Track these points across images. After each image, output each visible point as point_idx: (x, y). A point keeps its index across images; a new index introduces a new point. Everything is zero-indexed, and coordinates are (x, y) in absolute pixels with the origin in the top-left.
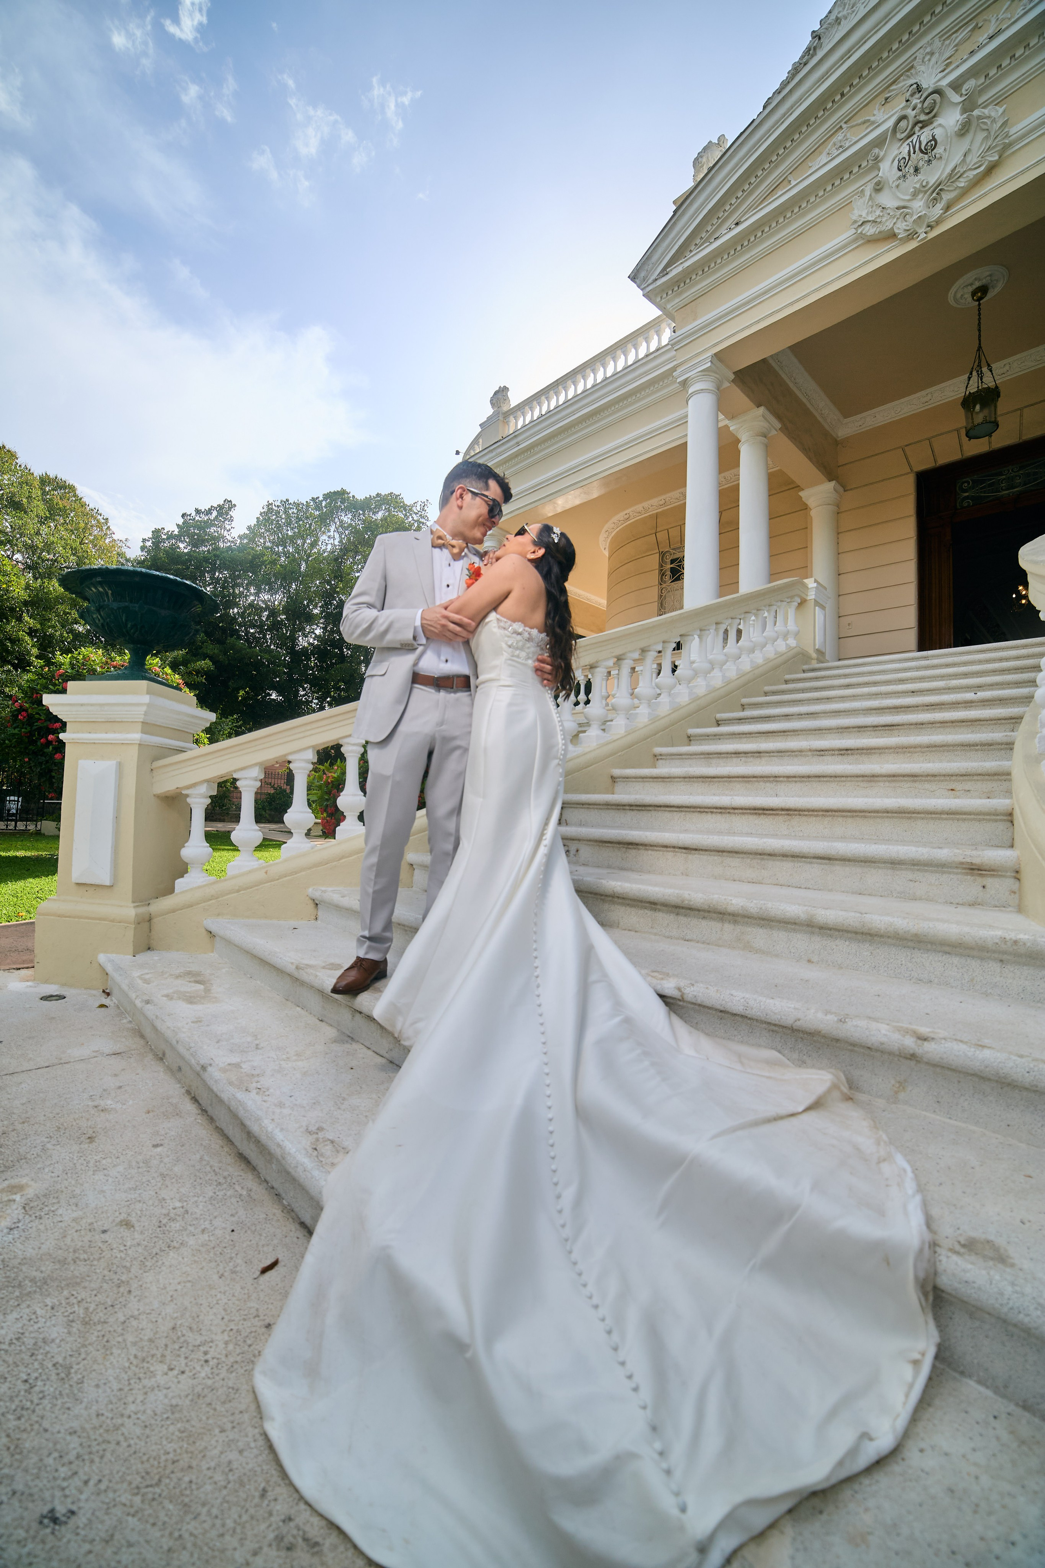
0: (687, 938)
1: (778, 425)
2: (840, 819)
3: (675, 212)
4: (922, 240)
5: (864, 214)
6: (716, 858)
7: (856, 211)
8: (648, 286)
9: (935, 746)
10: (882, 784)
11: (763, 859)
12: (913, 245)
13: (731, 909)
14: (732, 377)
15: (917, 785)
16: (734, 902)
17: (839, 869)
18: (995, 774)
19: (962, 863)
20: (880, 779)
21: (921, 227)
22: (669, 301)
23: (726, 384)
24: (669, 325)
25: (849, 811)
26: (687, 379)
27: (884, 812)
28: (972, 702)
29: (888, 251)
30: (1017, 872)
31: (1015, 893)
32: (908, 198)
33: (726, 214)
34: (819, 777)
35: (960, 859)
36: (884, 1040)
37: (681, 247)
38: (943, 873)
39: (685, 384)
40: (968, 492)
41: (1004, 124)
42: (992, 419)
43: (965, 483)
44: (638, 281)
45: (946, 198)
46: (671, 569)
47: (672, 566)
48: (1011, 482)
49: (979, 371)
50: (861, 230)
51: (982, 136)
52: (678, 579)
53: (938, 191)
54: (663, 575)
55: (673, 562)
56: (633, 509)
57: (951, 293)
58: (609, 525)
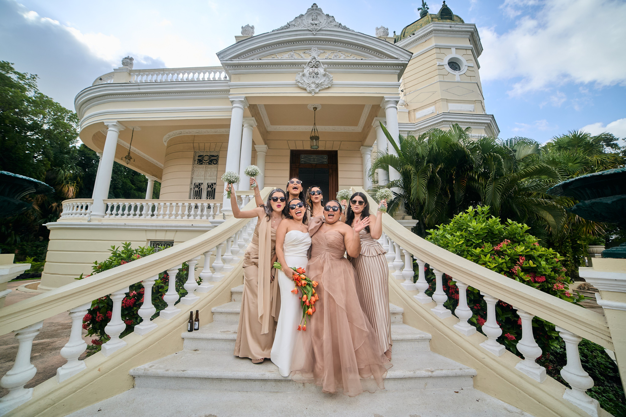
1: (257, 124)
3: (236, 43)
4: (313, 95)
5: (299, 79)
7: (296, 77)
8: (223, 61)
12: (310, 95)
14: (248, 105)
21: (312, 92)
22: (230, 70)
23: (246, 107)
24: (224, 72)
26: (234, 100)
29: (304, 93)
32: (311, 82)
37: (238, 55)
39: (232, 102)
40: (303, 159)
41: (332, 80)
42: (317, 145)
43: (302, 156)
44: (220, 57)
45: (319, 88)
46: (198, 159)
47: (199, 158)
48: (314, 160)
49: (315, 130)
50: (297, 83)
51: (328, 79)
52: (202, 164)
53: (318, 85)
54: (195, 161)
55: (199, 157)
56: (184, 130)
57: (308, 106)
58: (171, 133)
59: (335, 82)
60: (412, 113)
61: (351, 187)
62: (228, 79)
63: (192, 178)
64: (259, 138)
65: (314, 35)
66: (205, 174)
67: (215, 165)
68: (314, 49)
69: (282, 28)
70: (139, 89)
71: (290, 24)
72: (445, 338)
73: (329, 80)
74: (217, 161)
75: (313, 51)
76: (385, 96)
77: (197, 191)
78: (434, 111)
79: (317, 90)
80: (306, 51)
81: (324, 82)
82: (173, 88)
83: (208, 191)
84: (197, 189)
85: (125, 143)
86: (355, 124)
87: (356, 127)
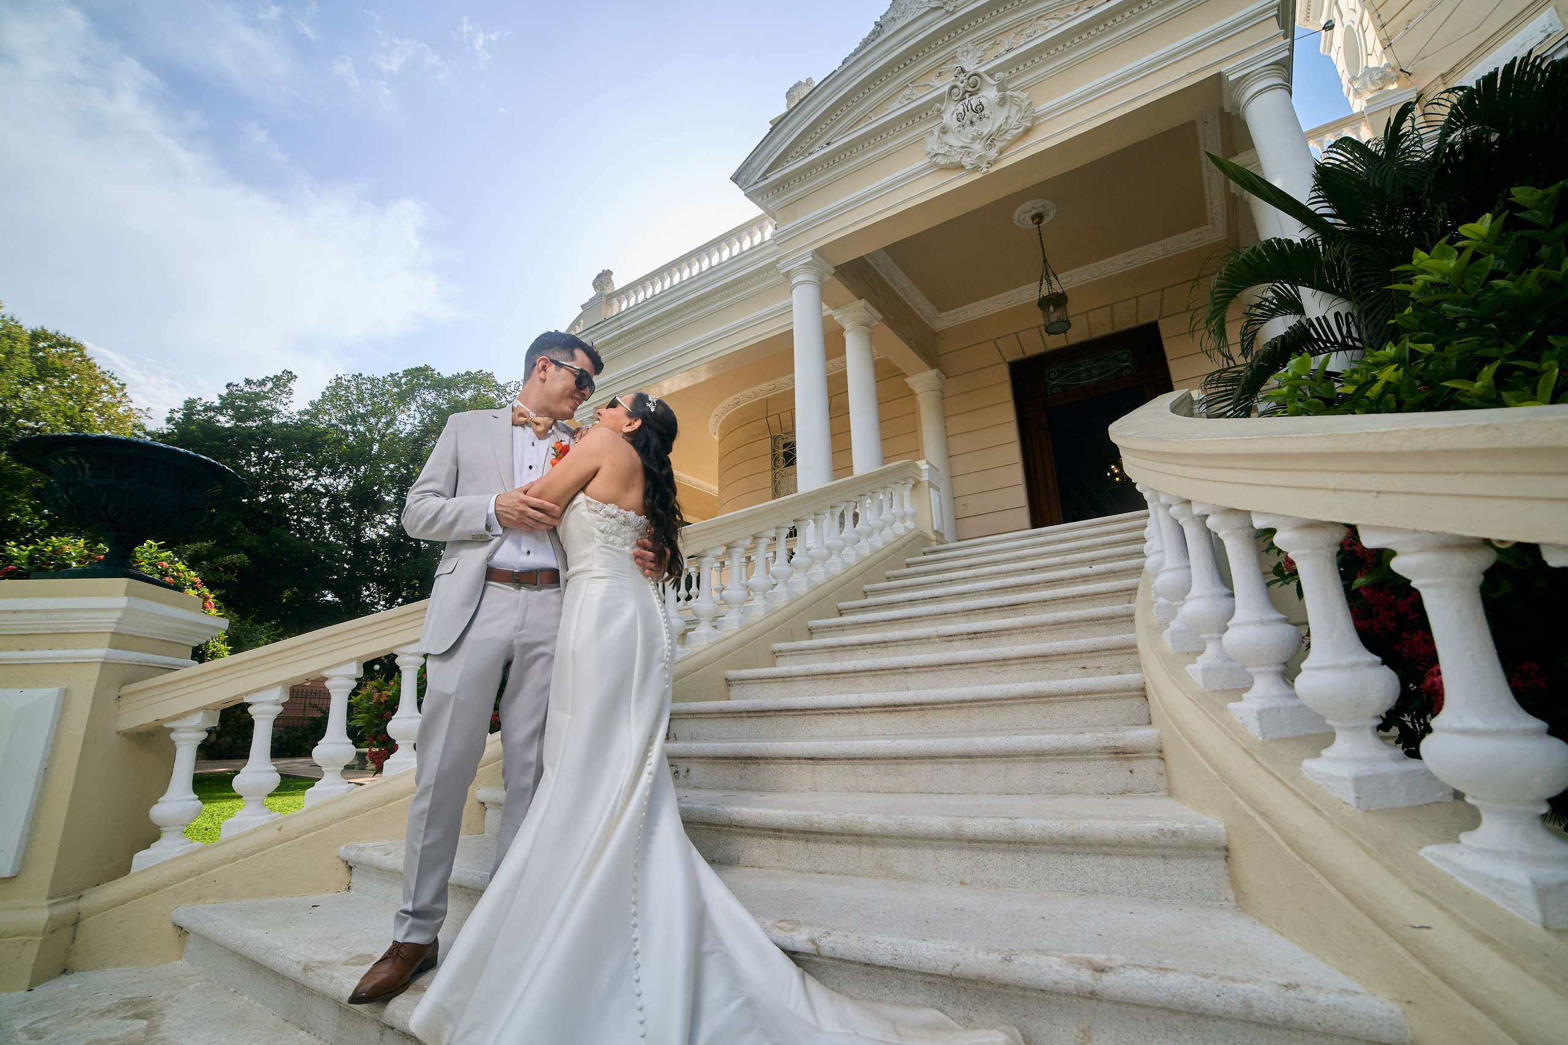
0: (821, 869)
1: (880, 317)
2: (976, 710)
3: (772, 130)
4: (983, 173)
5: (935, 148)
6: (847, 767)
7: (928, 145)
8: (749, 187)
9: (1061, 623)
10: (1014, 667)
11: (899, 764)
12: (978, 176)
13: (867, 829)
14: (833, 271)
15: (1049, 665)
16: (870, 820)
17: (983, 769)
18: (1122, 648)
19: (1106, 748)
20: (1012, 662)
21: (982, 163)
22: (769, 202)
23: (828, 278)
24: (771, 223)
25: (985, 700)
26: (789, 272)
27: (1021, 698)
28: (1088, 576)
29: (959, 177)
30: (1160, 751)
31: (1161, 774)
32: (969, 141)
33: (818, 136)
34: (950, 664)
35: (1104, 743)
36: (1057, 978)
37: (778, 158)
38: (1089, 760)
39: (788, 275)
40: (1055, 381)
41: (1030, 104)
42: (1067, 321)
43: (1050, 372)
44: (739, 183)
45: (999, 145)
47: (782, 449)
48: (1089, 375)
49: (1047, 279)
50: (934, 160)
51: (1015, 109)
53: (990, 140)
54: (776, 459)
55: (785, 446)
56: (742, 393)
57: (1015, 217)
58: (718, 409)
59: (1041, 108)
65: (952, 13)
68: (965, 49)
69: (865, 43)
71: (882, 23)
73: (1020, 110)
75: (963, 59)
76: (1223, 68)
79: (993, 154)
80: (943, 67)
81: (1006, 122)
86: (1197, 217)
87: (1204, 228)
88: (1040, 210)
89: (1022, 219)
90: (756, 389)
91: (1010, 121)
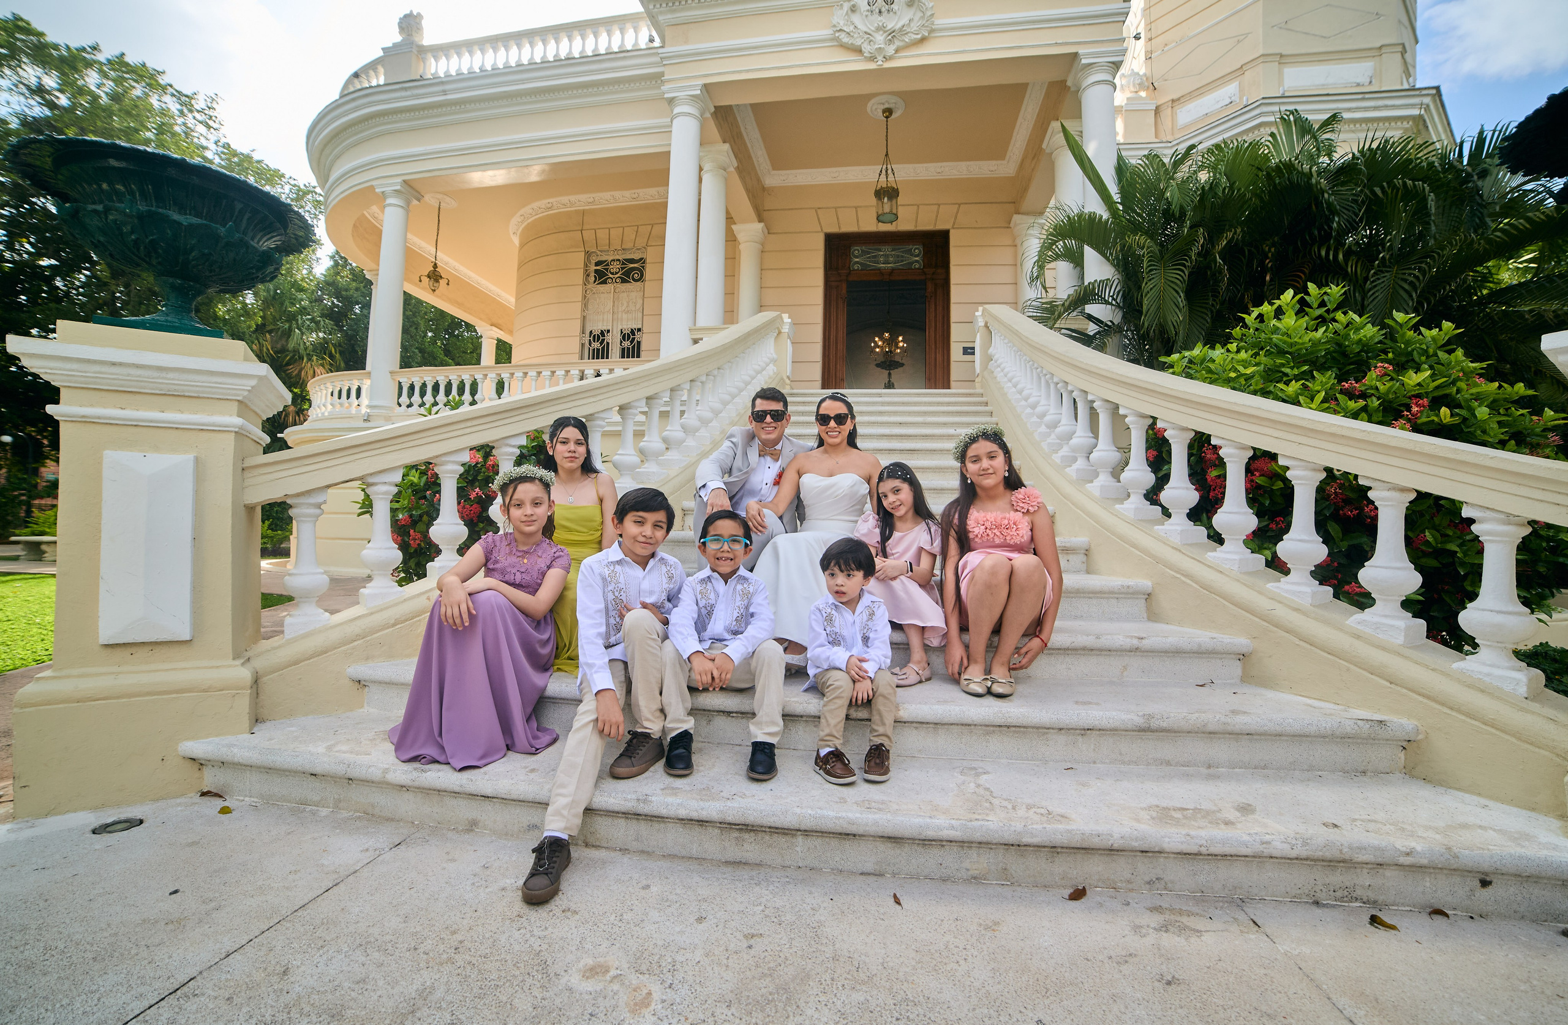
1: (735, 164)
4: (878, 65)
5: (842, 23)
7: (835, 18)
12: (872, 66)
14: (713, 110)
21: (879, 55)
22: (661, 13)
23: (708, 115)
24: (647, 28)
26: (675, 97)
29: (854, 61)
32: (873, 29)
39: (671, 101)
40: (858, 258)
41: (932, 15)
42: (894, 211)
43: (856, 250)
45: (898, 43)
46: (596, 271)
47: (598, 268)
48: (886, 260)
49: (886, 172)
50: (837, 35)
51: (920, 14)
52: (605, 282)
53: (892, 36)
54: (588, 275)
55: (597, 264)
56: (558, 199)
57: (870, 105)
58: (527, 210)
59: (940, 22)
60: (1166, 113)
61: (981, 309)
62: (657, 43)
63: (584, 319)
64: (745, 205)
66: (613, 306)
67: (638, 283)
70: (445, 92)
72: (1184, 582)
73: (922, 18)
74: (641, 272)
76: (1081, 50)
77: (598, 350)
78: (1236, 99)
79: (890, 51)
81: (909, 24)
82: (523, 81)
83: (623, 350)
84: (596, 345)
85: (423, 244)
86: (999, 152)
87: (1003, 162)
88: (891, 106)
89: (874, 108)
90: (573, 198)
91: (912, 25)
